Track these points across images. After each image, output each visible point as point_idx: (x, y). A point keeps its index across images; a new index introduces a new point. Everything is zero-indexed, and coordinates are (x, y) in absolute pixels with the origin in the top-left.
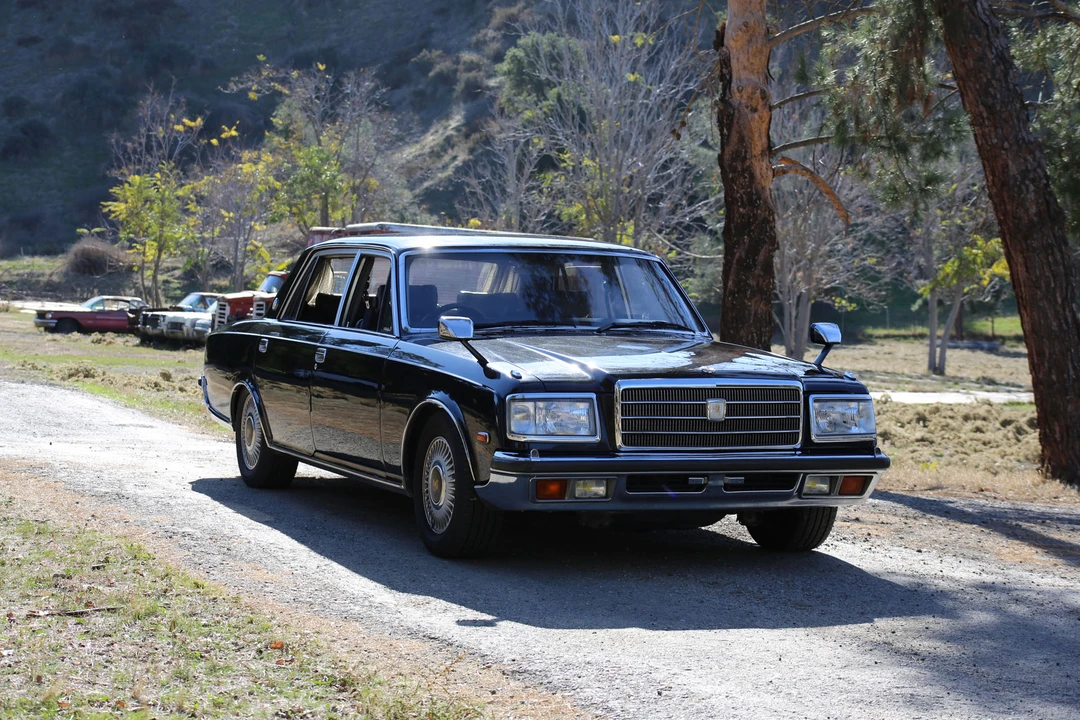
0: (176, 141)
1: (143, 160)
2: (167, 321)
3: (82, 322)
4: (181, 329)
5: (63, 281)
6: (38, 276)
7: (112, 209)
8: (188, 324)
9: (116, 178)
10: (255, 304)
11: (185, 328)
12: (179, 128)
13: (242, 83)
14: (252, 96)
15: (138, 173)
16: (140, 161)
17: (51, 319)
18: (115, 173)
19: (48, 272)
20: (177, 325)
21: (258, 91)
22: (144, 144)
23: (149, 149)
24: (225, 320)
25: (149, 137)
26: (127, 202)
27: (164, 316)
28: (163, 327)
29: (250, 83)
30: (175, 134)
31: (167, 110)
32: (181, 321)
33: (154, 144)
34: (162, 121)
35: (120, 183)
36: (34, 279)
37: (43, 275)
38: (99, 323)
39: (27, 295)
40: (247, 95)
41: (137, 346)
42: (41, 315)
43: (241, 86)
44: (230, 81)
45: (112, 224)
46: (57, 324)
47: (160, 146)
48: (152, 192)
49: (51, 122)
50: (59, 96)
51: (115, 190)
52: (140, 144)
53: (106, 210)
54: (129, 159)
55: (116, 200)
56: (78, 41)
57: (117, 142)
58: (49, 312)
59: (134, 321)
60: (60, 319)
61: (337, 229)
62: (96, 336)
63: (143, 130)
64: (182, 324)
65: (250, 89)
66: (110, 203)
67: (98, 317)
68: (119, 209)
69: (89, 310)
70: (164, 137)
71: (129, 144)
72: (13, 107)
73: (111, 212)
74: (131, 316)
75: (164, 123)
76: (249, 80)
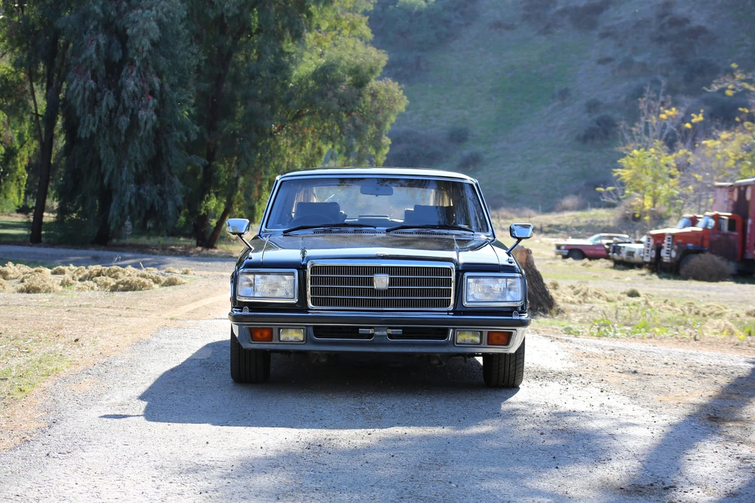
0: (664, 127)
1: (642, 140)
2: (626, 250)
3: (586, 252)
4: (633, 256)
6: (600, 222)
7: (621, 174)
9: (622, 153)
10: (666, 237)
11: (635, 255)
12: (664, 116)
13: (720, 84)
14: (729, 93)
15: (639, 149)
16: (640, 141)
17: (565, 249)
18: (622, 149)
19: (605, 219)
20: (631, 253)
21: (733, 90)
22: (643, 129)
23: (647, 132)
24: (650, 249)
25: (647, 124)
26: (630, 168)
27: (624, 247)
28: (624, 255)
29: (726, 84)
30: (663, 121)
31: (658, 104)
32: (633, 250)
33: (650, 128)
34: (654, 112)
35: (624, 156)
37: (602, 222)
40: (725, 93)
41: (611, 268)
42: (559, 247)
43: (720, 86)
44: (712, 83)
45: (622, 184)
46: (568, 253)
47: (654, 130)
48: (648, 162)
49: (617, 116)
50: (623, 98)
51: (623, 161)
52: (641, 128)
53: (615, 175)
54: (633, 139)
55: (622, 168)
56: (638, 59)
58: (564, 245)
59: (608, 251)
60: (570, 250)
61: (730, 184)
62: (586, 260)
63: (643, 119)
64: (634, 252)
65: (727, 88)
66: (619, 170)
67: (597, 248)
68: (625, 174)
69: (591, 243)
70: (656, 123)
71: (634, 129)
72: (592, 106)
73: (619, 176)
74: (607, 247)
75: (657, 114)
76: (725, 82)
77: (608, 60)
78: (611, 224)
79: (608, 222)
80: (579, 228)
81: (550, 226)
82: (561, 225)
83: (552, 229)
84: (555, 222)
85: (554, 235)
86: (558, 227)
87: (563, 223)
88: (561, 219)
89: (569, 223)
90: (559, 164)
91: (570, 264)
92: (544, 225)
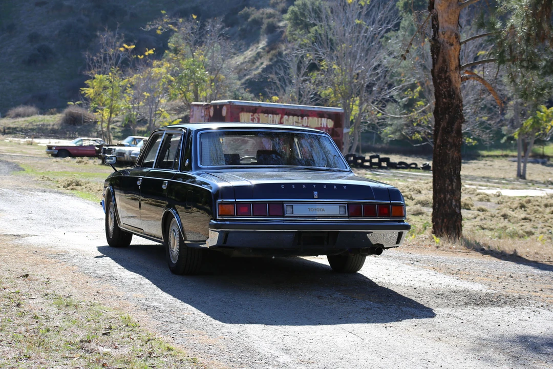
0: (119, 57)
1: (102, 66)
2: (116, 151)
3: (71, 151)
4: (124, 156)
5: (60, 128)
6: (47, 126)
7: (86, 92)
8: (127, 153)
9: (88, 76)
12: (122, 49)
13: (153, 25)
14: (159, 32)
15: (99, 73)
16: (100, 67)
17: (55, 150)
18: (87, 73)
19: (52, 123)
20: (121, 154)
21: (161, 30)
22: (102, 58)
23: (105, 60)
25: (105, 54)
26: (94, 88)
28: (114, 154)
29: (157, 25)
30: (118, 53)
31: (115, 40)
32: (123, 152)
33: (108, 58)
34: (112, 46)
35: (88, 78)
36: (45, 128)
37: (49, 125)
38: (80, 152)
39: (41, 136)
40: (156, 32)
42: (50, 148)
43: (153, 27)
44: (146, 24)
45: (86, 99)
46: (58, 152)
47: (110, 58)
48: (107, 83)
49: (53, 46)
50: (57, 32)
51: (88, 82)
52: (101, 58)
53: (83, 92)
54: (95, 66)
55: (88, 87)
57: (89, 57)
58: (54, 146)
59: (99, 152)
60: (59, 150)
61: (206, 103)
63: (102, 51)
64: (125, 153)
65: (157, 29)
66: (85, 89)
67: (79, 149)
68: (90, 92)
69: (75, 145)
70: (113, 54)
71: (95, 58)
72: (33, 38)
73: (85, 94)
74: (97, 148)
75: (113, 47)
76: (156, 23)
78: (56, 127)
79: (53, 125)
80: (32, 130)
81: (9, 128)
82: (17, 128)
83: (11, 131)
84: (12, 126)
85: (13, 135)
86: (15, 129)
87: (19, 126)
88: (16, 123)
89: (23, 126)
90: (11, 82)
92: (6, 128)
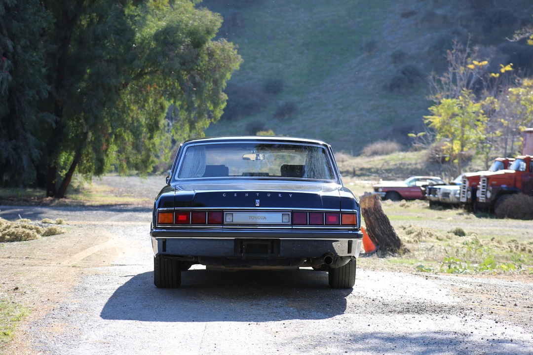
0: (471, 76)
1: (450, 88)
2: (442, 191)
3: (402, 193)
4: (448, 197)
6: (408, 165)
7: (432, 120)
8: (452, 193)
9: (433, 101)
10: (481, 180)
11: (450, 196)
12: (471, 66)
13: (522, 34)
14: (531, 42)
15: (447, 97)
16: (448, 90)
17: (382, 192)
18: (431, 97)
19: (413, 162)
20: (446, 194)
22: (451, 79)
23: (454, 81)
24: (466, 190)
25: (454, 75)
26: (440, 115)
27: (440, 189)
28: (439, 196)
29: (528, 34)
30: (470, 71)
31: (465, 55)
32: (448, 192)
33: (458, 78)
34: (462, 63)
35: (432, 103)
36: (405, 167)
37: (410, 164)
38: (413, 194)
40: (527, 42)
41: (427, 208)
42: (377, 189)
43: (522, 36)
44: (514, 33)
45: (432, 130)
46: (386, 195)
47: (461, 79)
48: (456, 109)
49: (421, 66)
50: (426, 49)
51: (433, 109)
52: (449, 78)
53: (426, 121)
54: (442, 88)
55: (433, 115)
56: (439, 12)
57: (434, 78)
58: (381, 187)
59: (424, 192)
60: (387, 192)
62: (403, 202)
63: (451, 69)
64: (449, 194)
65: (528, 38)
66: (429, 117)
67: (412, 190)
68: (436, 121)
69: (407, 186)
70: (464, 73)
71: (442, 79)
72: (398, 57)
73: (430, 122)
74: (423, 189)
75: (464, 64)
76: (526, 32)
77: (412, 13)
78: (419, 166)
79: (416, 164)
80: (388, 171)
81: (362, 169)
82: (372, 168)
83: (364, 172)
84: (366, 166)
85: (366, 178)
86: (369, 170)
87: (374, 166)
88: (372, 163)
89: (379, 166)
90: (368, 112)
91: (389, 206)
92: (357, 169)
